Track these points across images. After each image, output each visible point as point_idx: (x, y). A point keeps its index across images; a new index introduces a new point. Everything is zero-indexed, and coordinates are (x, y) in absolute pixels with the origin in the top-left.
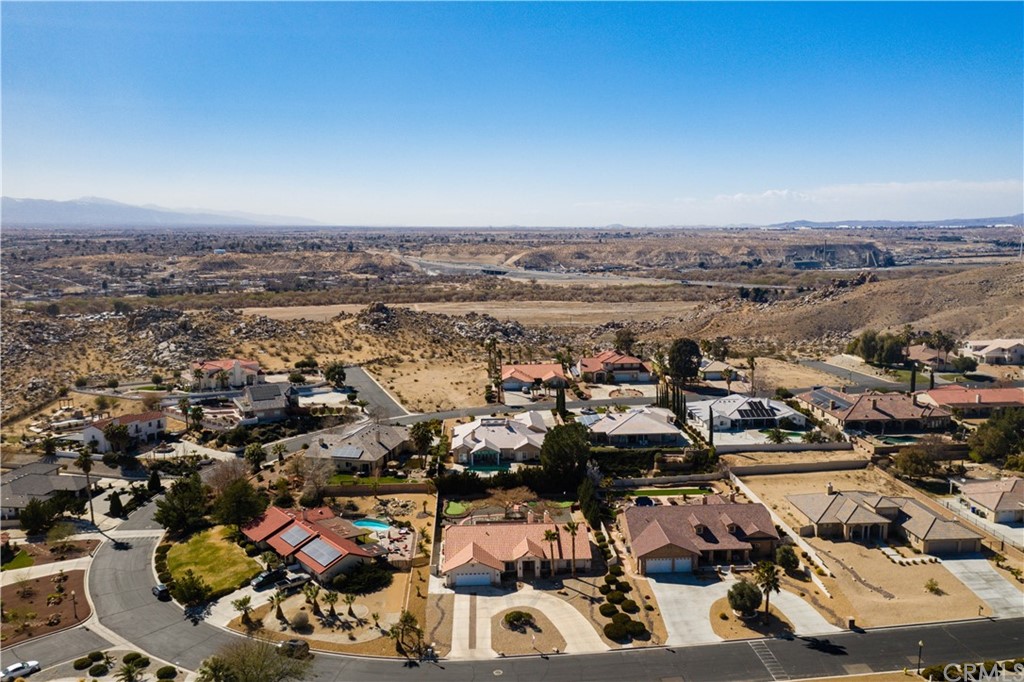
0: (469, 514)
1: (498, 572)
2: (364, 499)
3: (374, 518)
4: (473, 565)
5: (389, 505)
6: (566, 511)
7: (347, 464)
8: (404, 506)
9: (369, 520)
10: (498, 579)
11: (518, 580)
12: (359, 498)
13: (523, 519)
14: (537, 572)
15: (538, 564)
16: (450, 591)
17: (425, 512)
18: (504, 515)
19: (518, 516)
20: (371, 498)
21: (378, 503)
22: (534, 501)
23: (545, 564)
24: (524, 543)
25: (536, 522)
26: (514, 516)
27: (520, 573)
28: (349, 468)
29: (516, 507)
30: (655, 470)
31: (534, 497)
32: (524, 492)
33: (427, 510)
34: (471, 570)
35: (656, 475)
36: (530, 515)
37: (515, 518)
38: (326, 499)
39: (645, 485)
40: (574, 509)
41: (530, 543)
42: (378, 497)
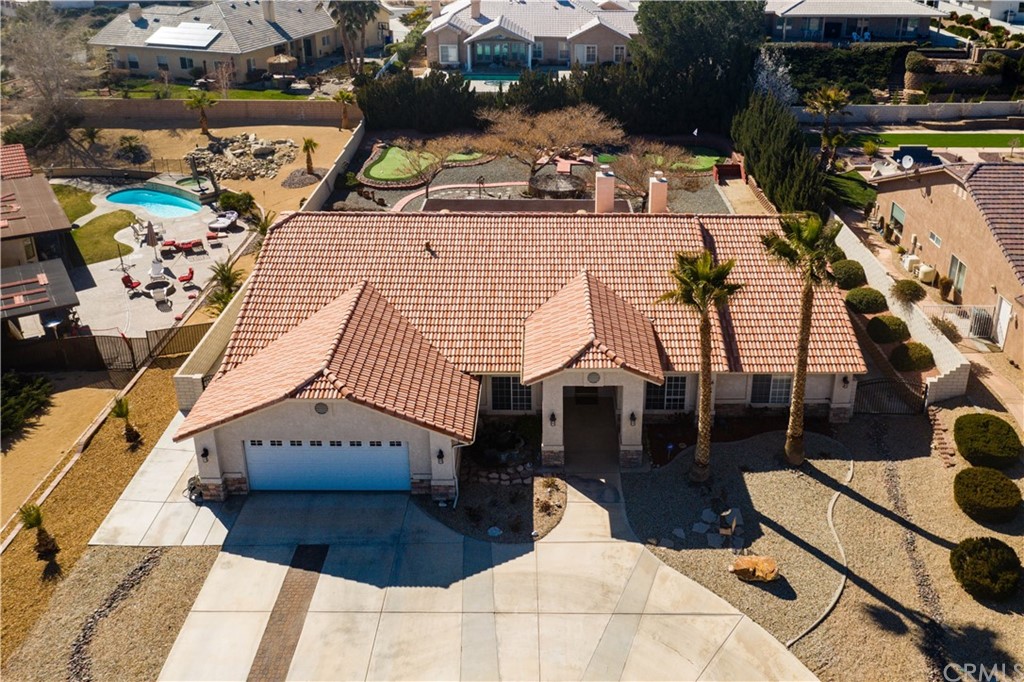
0: (422, 180)
1: (445, 443)
2: (174, 134)
3: (173, 184)
4: (321, 408)
5: (228, 152)
6: (703, 179)
7: (184, 63)
8: (262, 154)
9: (157, 189)
10: (446, 472)
11: (541, 465)
12: (165, 132)
13: (579, 197)
14: (631, 435)
15: (632, 402)
16: (208, 528)
17: (310, 170)
18: (524, 185)
19: (564, 186)
20: (196, 133)
21: (207, 143)
22: (614, 149)
23: (665, 394)
24: (576, 292)
25: (620, 207)
26: (551, 187)
27: (553, 437)
28: (185, 73)
29: (564, 165)
30: (907, 92)
31: (615, 134)
32: (587, 122)
33: (315, 165)
34: (313, 426)
35: (914, 100)
36: (604, 185)
37: (555, 195)
38: (77, 133)
39: (898, 123)
40: (726, 174)
41: (601, 298)
42: (214, 132)
